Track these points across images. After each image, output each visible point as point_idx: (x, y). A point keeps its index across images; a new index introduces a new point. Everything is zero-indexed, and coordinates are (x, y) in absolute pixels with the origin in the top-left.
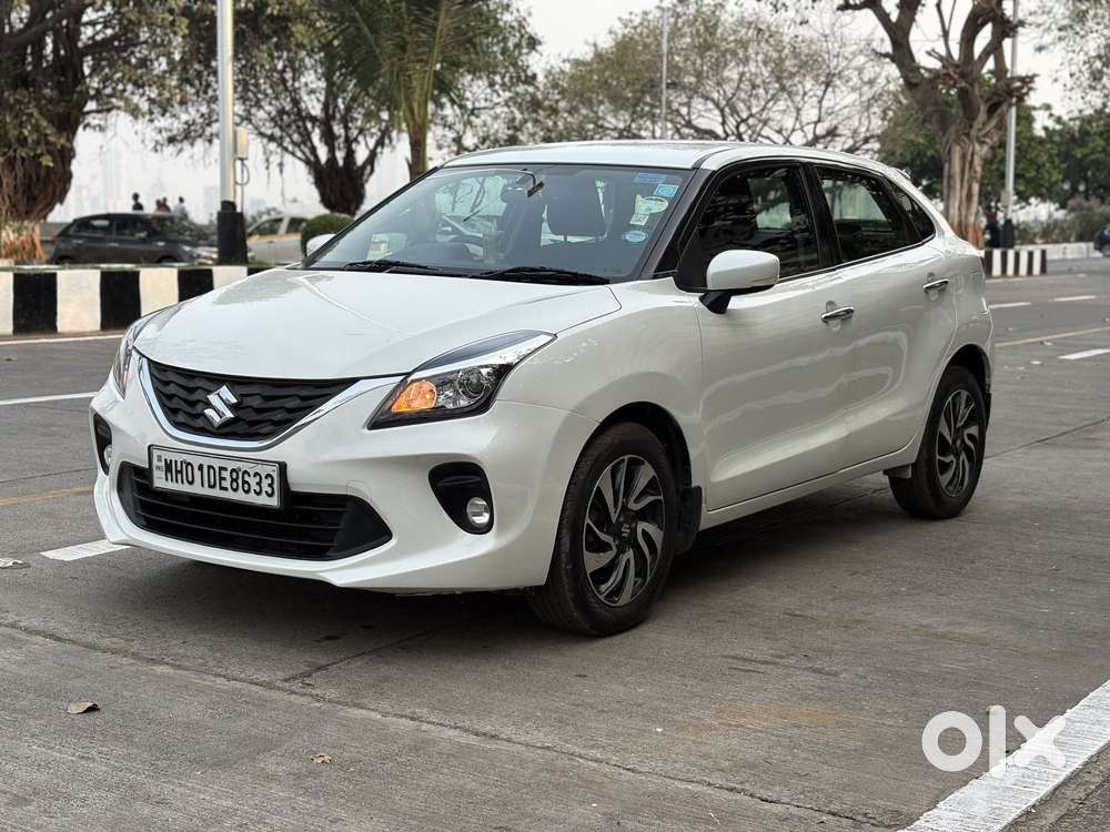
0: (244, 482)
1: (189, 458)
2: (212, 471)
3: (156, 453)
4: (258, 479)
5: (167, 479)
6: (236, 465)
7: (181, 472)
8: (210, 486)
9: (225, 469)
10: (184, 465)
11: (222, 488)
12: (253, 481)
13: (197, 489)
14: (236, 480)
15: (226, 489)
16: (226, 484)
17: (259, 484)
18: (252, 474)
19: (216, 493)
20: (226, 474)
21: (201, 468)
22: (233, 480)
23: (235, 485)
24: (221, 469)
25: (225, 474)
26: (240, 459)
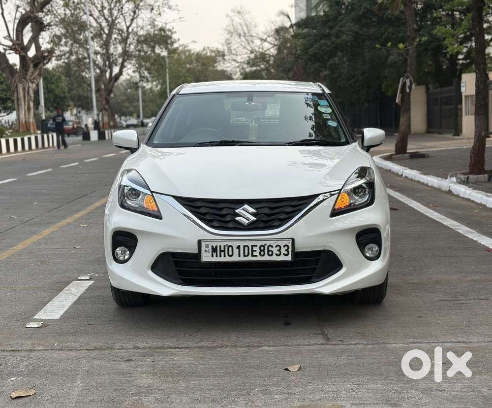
0: (269, 251)
1: (229, 244)
2: (246, 248)
3: (204, 244)
4: (278, 248)
5: (212, 256)
6: (263, 243)
7: (224, 251)
8: (245, 256)
9: (256, 246)
10: (226, 248)
11: (253, 256)
12: (275, 250)
13: (235, 258)
14: (264, 251)
15: (256, 256)
16: (257, 253)
17: (279, 250)
18: (274, 246)
19: (250, 258)
20: (257, 249)
21: (239, 247)
22: (261, 251)
23: (262, 253)
24: (252, 246)
25: (255, 248)
26: (266, 240)
